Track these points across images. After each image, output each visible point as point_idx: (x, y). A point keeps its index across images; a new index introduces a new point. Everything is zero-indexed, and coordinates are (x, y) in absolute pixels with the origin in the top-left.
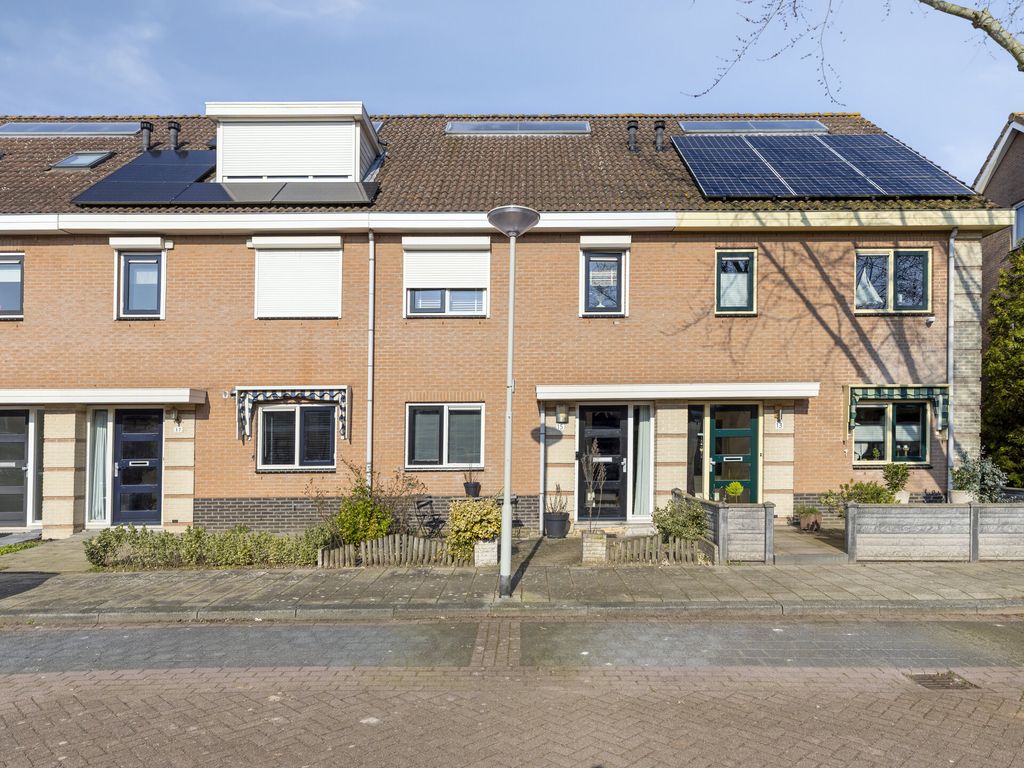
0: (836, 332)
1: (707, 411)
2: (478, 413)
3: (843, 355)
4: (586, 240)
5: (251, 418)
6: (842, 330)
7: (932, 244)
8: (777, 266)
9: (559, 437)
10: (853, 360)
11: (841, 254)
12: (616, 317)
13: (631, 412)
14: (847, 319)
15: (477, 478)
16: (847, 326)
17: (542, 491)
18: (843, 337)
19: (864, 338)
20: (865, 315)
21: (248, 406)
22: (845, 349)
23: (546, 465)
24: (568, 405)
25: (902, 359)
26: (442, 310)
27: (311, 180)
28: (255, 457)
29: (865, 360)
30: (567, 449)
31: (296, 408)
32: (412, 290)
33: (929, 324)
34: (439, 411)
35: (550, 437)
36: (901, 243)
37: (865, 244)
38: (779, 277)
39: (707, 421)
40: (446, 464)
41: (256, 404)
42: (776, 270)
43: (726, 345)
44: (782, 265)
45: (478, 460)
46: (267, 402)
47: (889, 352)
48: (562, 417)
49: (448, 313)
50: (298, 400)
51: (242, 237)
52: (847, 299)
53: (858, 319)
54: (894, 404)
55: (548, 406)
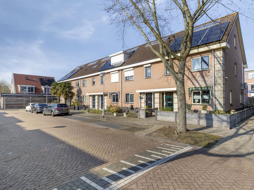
0: (188, 76)
1: (165, 93)
2: (133, 95)
3: (190, 81)
4: (144, 66)
5: (111, 96)
6: (189, 75)
7: (209, 53)
8: (176, 64)
9: (143, 98)
10: (192, 82)
11: (189, 60)
12: (150, 78)
13: (153, 94)
14: (190, 73)
15: (133, 105)
16: (190, 74)
17: (140, 107)
18: (189, 77)
19: (194, 77)
20: (194, 72)
21: (110, 94)
22: (190, 79)
23: (141, 103)
24: (144, 93)
25: (203, 80)
26: (129, 79)
27: (119, 63)
28: (111, 101)
29: (194, 81)
30: (143, 101)
31: (115, 94)
32: (126, 77)
33: (209, 72)
34: (129, 94)
35: (141, 98)
36: (202, 55)
37: (194, 57)
38: (177, 66)
39: (165, 95)
40: (130, 102)
41: (111, 94)
42: (176, 65)
43: (167, 81)
44: (177, 64)
45: (133, 102)
46: (113, 94)
47: (200, 79)
48: (143, 95)
49: (130, 80)
50: (115, 93)
51: (109, 73)
52: (190, 69)
53: (193, 73)
54: (201, 91)
55: (141, 93)
